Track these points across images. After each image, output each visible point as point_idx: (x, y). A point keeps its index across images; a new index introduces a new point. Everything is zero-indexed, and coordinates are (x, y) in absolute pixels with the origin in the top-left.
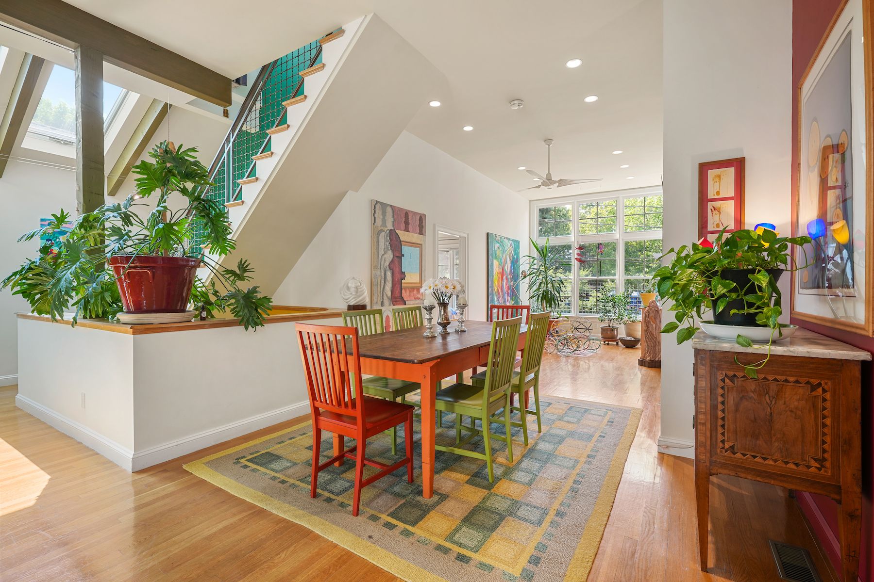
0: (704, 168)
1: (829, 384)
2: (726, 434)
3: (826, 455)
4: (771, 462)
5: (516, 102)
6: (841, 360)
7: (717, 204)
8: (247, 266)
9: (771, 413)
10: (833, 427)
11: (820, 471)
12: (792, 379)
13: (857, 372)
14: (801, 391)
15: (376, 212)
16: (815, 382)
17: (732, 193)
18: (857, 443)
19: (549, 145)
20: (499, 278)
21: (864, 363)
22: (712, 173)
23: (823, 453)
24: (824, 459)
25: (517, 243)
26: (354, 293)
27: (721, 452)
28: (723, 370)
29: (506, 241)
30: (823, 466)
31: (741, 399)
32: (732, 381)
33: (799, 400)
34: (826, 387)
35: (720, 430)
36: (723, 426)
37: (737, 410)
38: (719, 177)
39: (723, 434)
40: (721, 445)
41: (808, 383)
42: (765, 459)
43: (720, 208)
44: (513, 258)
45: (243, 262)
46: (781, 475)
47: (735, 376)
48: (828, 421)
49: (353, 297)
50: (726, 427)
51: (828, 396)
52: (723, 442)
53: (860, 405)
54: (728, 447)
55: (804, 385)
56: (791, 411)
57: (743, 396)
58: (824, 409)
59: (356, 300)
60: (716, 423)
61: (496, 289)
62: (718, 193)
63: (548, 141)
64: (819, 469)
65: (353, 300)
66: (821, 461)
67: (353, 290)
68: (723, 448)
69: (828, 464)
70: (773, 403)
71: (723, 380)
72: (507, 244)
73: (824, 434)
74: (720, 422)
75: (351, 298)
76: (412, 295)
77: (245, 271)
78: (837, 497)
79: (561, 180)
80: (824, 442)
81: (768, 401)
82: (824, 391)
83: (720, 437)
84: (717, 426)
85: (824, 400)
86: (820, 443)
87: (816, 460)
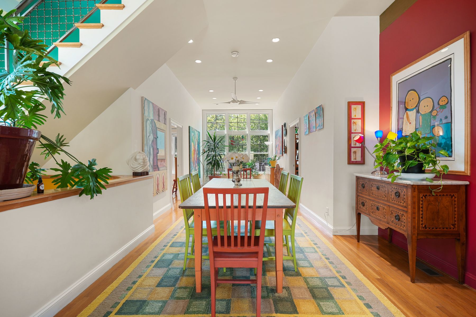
0: (350, 104)
1: (456, 195)
2: (423, 221)
3: (456, 223)
4: (439, 229)
5: (235, 52)
6: (460, 185)
7: (355, 121)
8: (63, 141)
9: (439, 209)
10: (457, 211)
11: (454, 229)
12: (445, 194)
13: (464, 189)
14: (448, 198)
15: (145, 106)
16: (452, 194)
17: (360, 116)
18: (464, 216)
19: (235, 81)
20: (193, 153)
21: (466, 186)
22: (353, 107)
23: (455, 222)
24: (455, 224)
25: (199, 133)
26: (142, 164)
27: (421, 229)
28: (422, 193)
29: (196, 131)
30: (455, 227)
31: (429, 205)
32: (425, 198)
33: (447, 202)
34: (456, 196)
35: (421, 219)
36: (422, 217)
37: (427, 210)
38: (356, 108)
39: (422, 221)
40: (421, 226)
41: (450, 195)
42: (436, 228)
43: (356, 123)
44: (198, 141)
45: (60, 137)
46: (442, 234)
47: (426, 195)
48: (456, 209)
49: (141, 166)
50: (423, 218)
51: (456, 199)
52: (422, 224)
53: (465, 201)
54: (424, 226)
55: (449, 196)
56: (445, 207)
57: (429, 203)
58: (455, 204)
59: (143, 168)
60: (420, 216)
61: (193, 160)
62: (355, 116)
63: (235, 78)
64: (454, 228)
65: (141, 168)
66: (454, 225)
67: (141, 161)
68: (422, 227)
69: (456, 226)
70: (439, 205)
71: (422, 198)
72: (196, 133)
73: (455, 214)
74: (421, 216)
75: (139, 167)
76: (162, 164)
77: (62, 145)
78: (458, 238)
79: (241, 101)
80: (455, 218)
81: (438, 204)
82: (455, 197)
83: (421, 223)
84: (420, 217)
85: (455, 201)
86: (454, 218)
87: (453, 225)
